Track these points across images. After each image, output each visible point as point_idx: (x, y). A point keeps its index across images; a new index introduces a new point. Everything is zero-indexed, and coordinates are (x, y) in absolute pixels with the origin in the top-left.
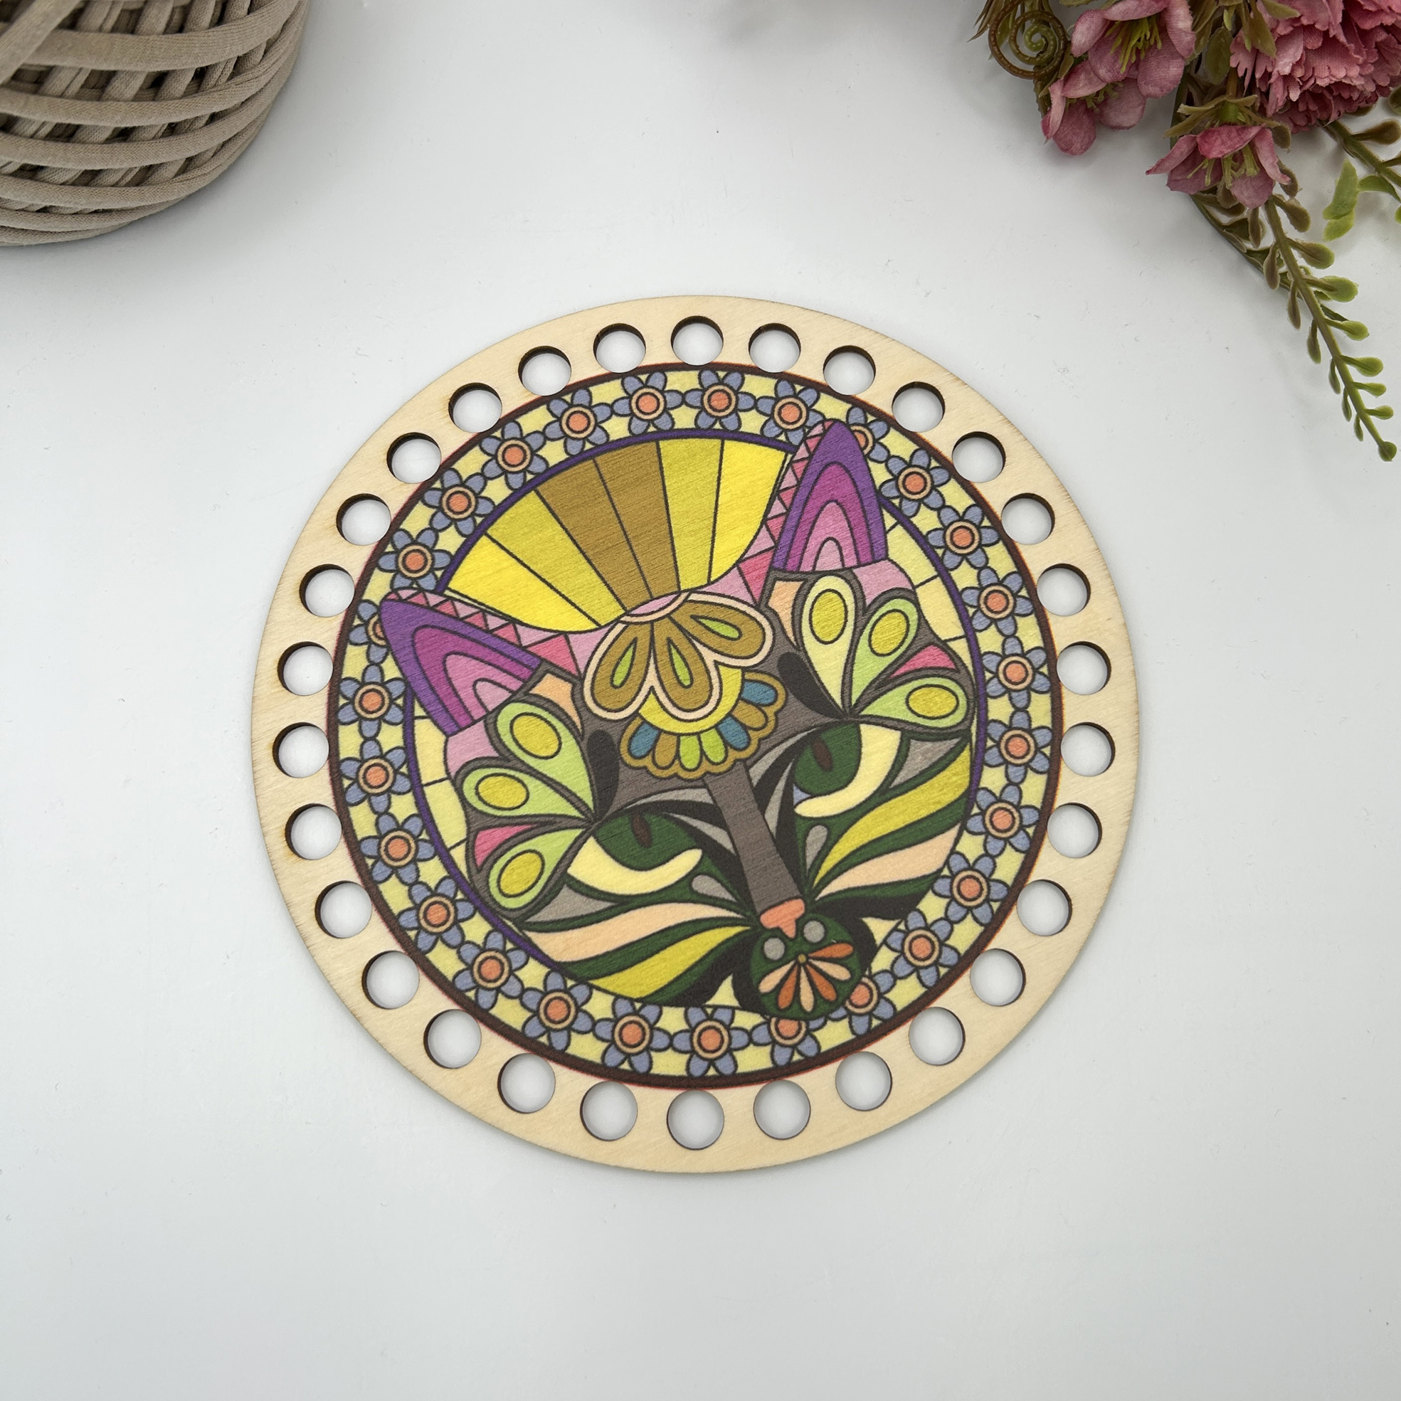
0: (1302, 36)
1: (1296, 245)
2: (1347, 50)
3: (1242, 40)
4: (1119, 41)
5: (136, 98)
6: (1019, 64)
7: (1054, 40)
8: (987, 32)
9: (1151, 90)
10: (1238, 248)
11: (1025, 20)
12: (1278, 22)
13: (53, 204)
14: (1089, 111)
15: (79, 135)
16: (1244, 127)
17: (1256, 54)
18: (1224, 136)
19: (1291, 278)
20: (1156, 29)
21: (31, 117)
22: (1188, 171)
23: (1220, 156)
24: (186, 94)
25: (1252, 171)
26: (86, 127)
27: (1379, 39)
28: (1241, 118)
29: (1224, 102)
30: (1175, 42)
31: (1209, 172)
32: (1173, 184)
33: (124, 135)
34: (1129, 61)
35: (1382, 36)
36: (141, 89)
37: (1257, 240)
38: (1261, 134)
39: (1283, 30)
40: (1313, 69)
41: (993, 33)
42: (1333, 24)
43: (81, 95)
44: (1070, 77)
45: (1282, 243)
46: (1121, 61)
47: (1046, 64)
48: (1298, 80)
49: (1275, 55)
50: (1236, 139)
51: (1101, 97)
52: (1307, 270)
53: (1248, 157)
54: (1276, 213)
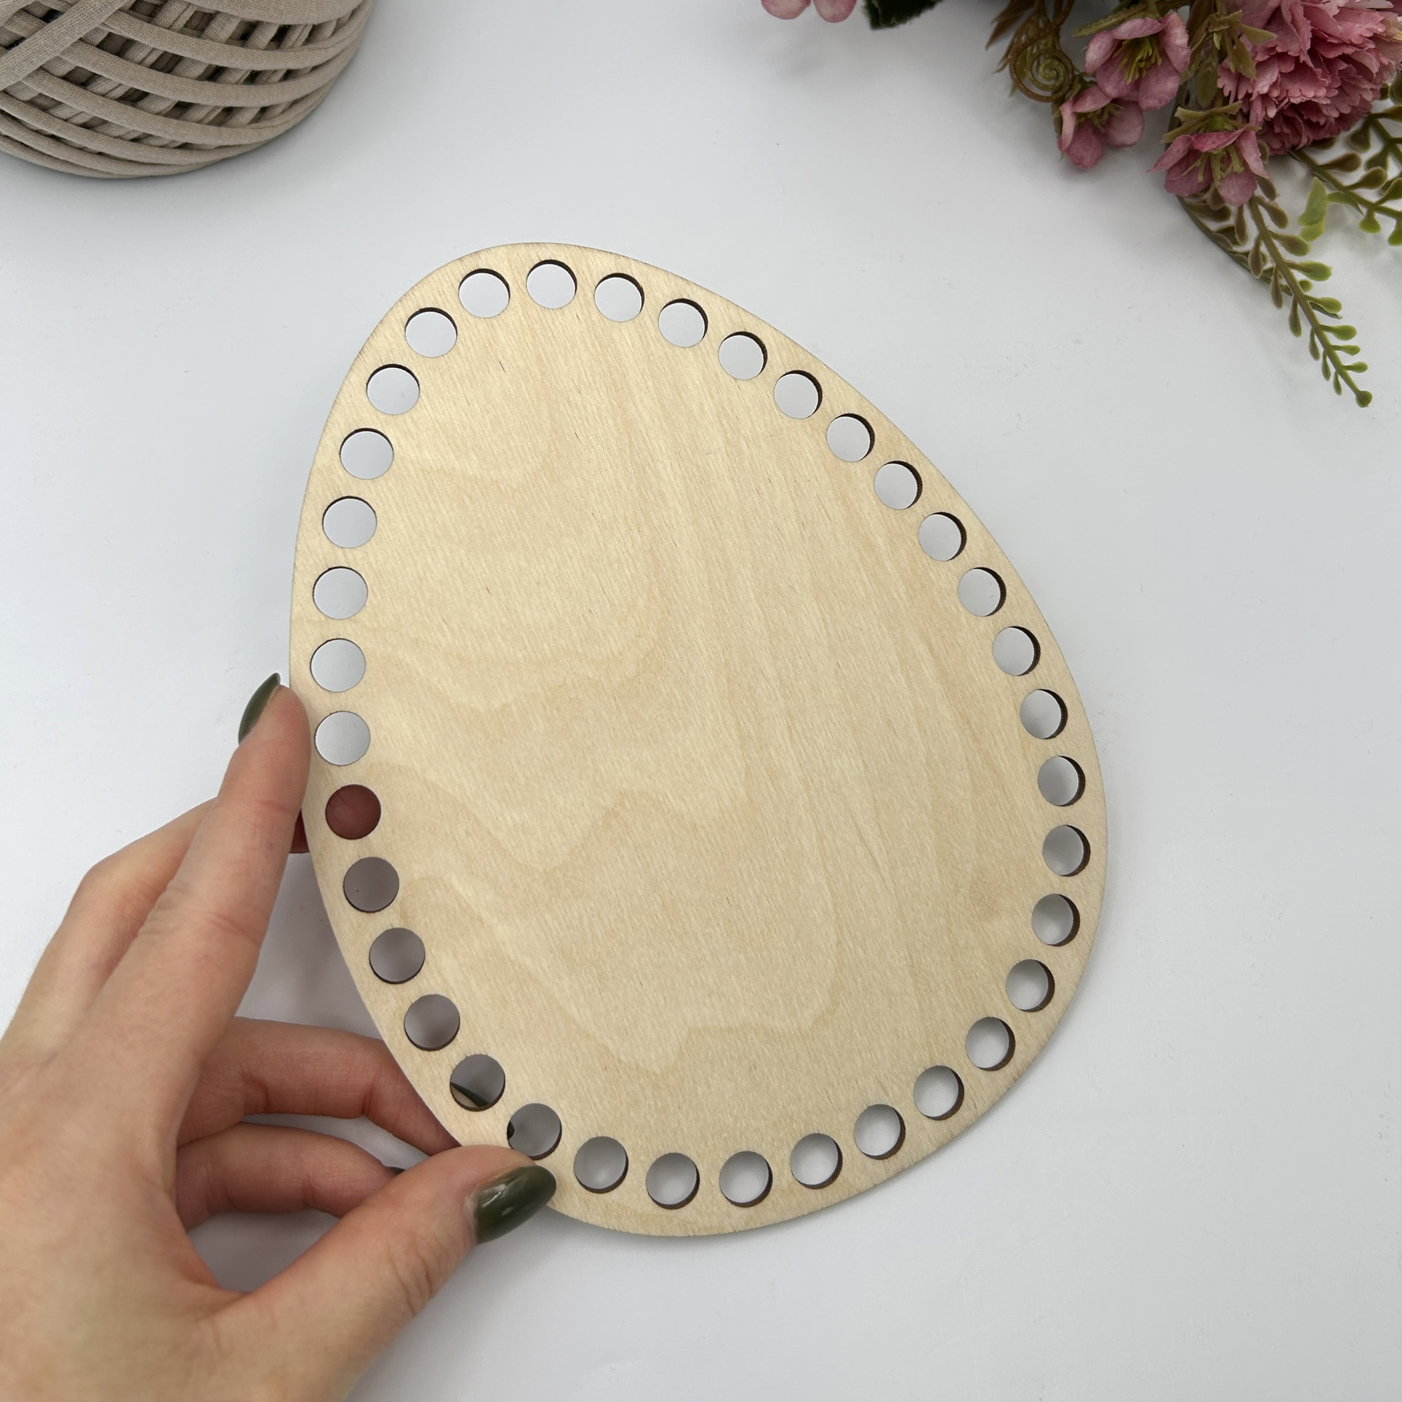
0: (1277, 63)
1: (1277, 236)
2: (1314, 74)
3: (1227, 66)
4: (1125, 62)
8: (1008, 67)
9: (1150, 104)
11: (1040, 56)
12: (1256, 53)
14: (1096, 132)
17: (1240, 78)
20: (1156, 49)
22: (1183, 172)
23: (1212, 150)
24: (269, 47)
25: (1238, 169)
27: (1341, 68)
30: (1172, 60)
31: (1202, 170)
32: (1169, 186)
33: (214, 76)
34: (1132, 79)
35: (1344, 66)
38: (1245, 133)
39: (1261, 58)
40: (1287, 91)
41: (1014, 65)
42: (1303, 52)
43: (185, 29)
44: (1078, 98)
45: (1265, 235)
46: (1126, 77)
47: (1060, 88)
48: (1274, 99)
49: (1255, 78)
50: (1225, 140)
51: (1106, 116)
52: (1288, 256)
53: (1234, 156)
54: (1258, 210)
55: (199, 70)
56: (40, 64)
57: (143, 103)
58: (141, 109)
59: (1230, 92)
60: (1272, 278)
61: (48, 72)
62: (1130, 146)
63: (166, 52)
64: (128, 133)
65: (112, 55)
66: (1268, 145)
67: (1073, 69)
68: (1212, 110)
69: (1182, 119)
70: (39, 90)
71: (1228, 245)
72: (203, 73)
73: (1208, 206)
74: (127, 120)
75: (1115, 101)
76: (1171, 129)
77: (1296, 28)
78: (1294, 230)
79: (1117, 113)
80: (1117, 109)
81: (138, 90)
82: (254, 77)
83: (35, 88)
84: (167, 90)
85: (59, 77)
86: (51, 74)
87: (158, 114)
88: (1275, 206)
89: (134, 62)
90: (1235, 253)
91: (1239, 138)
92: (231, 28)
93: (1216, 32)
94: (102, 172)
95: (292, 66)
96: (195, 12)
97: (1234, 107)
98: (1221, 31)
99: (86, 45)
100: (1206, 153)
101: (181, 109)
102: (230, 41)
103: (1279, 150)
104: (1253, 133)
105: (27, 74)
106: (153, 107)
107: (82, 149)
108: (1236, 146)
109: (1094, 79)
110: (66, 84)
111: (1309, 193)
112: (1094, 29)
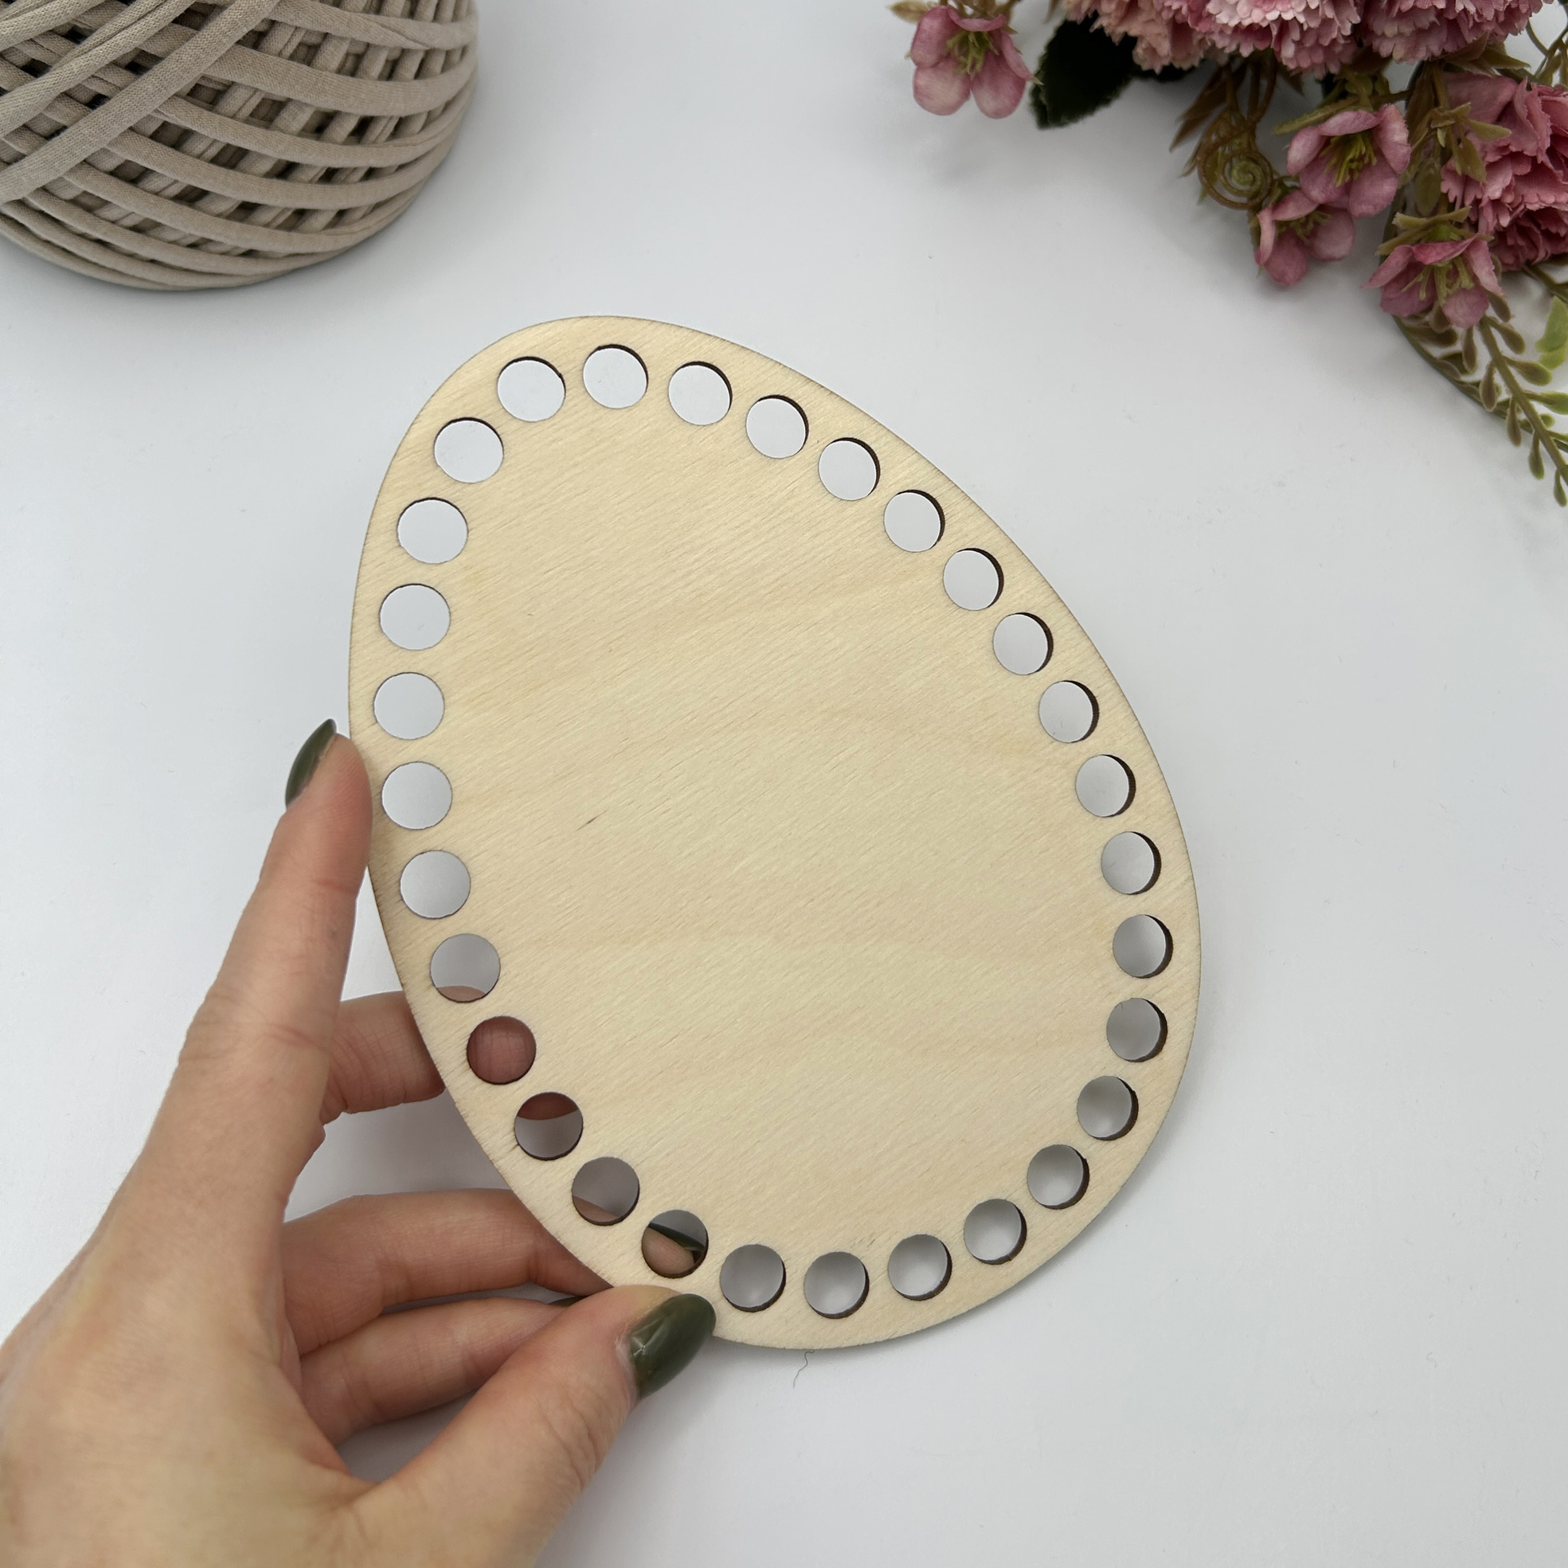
0: (1510, 164)
1: (1512, 363)
2: (1555, 176)
3: (1452, 167)
4: (1334, 161)
7: (1261, 176)
9: (1362, 210)
12: (1486, 153)
15: (244, 161)
16: (1455, 241)
17: (1467, 181)
21: (204, 132)
22: (1403, 287)
24: (347, 141)
25: (1466, 284)
26: (251, 153)
28: (1455, 237)
30: (1389, 157)
31: (1424, 287)
32: (1385, 304)
33: (286, 170)
34: (1342, 182)
38: (1475, 245)
39: (1492, 158)
40: (1523, 196)
41: (1203, 167)
42: (1541, 151)
43: (251, 119)
44: (1278, 204)
45: (1498, 361)
46: (1334, 180)
47: (1256, 194)
48: (1508, 206)
49: (1486, 182)
50: (1451, 251)
51: (1311, 226)
52: (1526, 386)
53: (1462, 269)
54: (1490, 332)
55: (266, 166)
56: (85, 157)
57: (202, 203)
58: (200, 209)
59: (1456, 198)
60: (1508, 411)
61: (94, 167)
62: (1340, 259)
63: (228, 145)
64: (185, 237)
65: (166, 147)
66: (1500, 259)
67: (1272, 172)
68: (1437, 217)
69: (1400, 225)
70: (83, 187)
71: (1455, 374)
72: (272, 170)
73: (1431, 329)
74: (184, 222)
75: (1322, 208)
76: (1386, 239)
77: (1533, 125)
78: (1532, 356)
79: (1324, 222)
80: (1324, 217)
81: (196, 188)
82: (330, 176)
83: (79, 185)
84: (230, 187)
85: (106, 172)
86: (97, 169)
87: (219, 215)
88: (1509, 328)
89: (191, 156)
90: (1462, 383)
91: (1468, 249)
92: (304, 118)
93: (1440, 128)
94: (154, 283)
95: (374, 163)
96: (263, 99)
97: (1462, 213)
98: (1445, 126)
99: (136, 135)
100: (1429, 265)
101: (246, 210)
102: (304, 132)
103: (1512, 265)
104: (1485, 243)
105: (69, 168)
106: (212, 207)
107: (132, 256)
108: (1465, 259)
109: (1297, 185)
110: (113, 181)
111: (1548, 315)
112: (1297, 124)
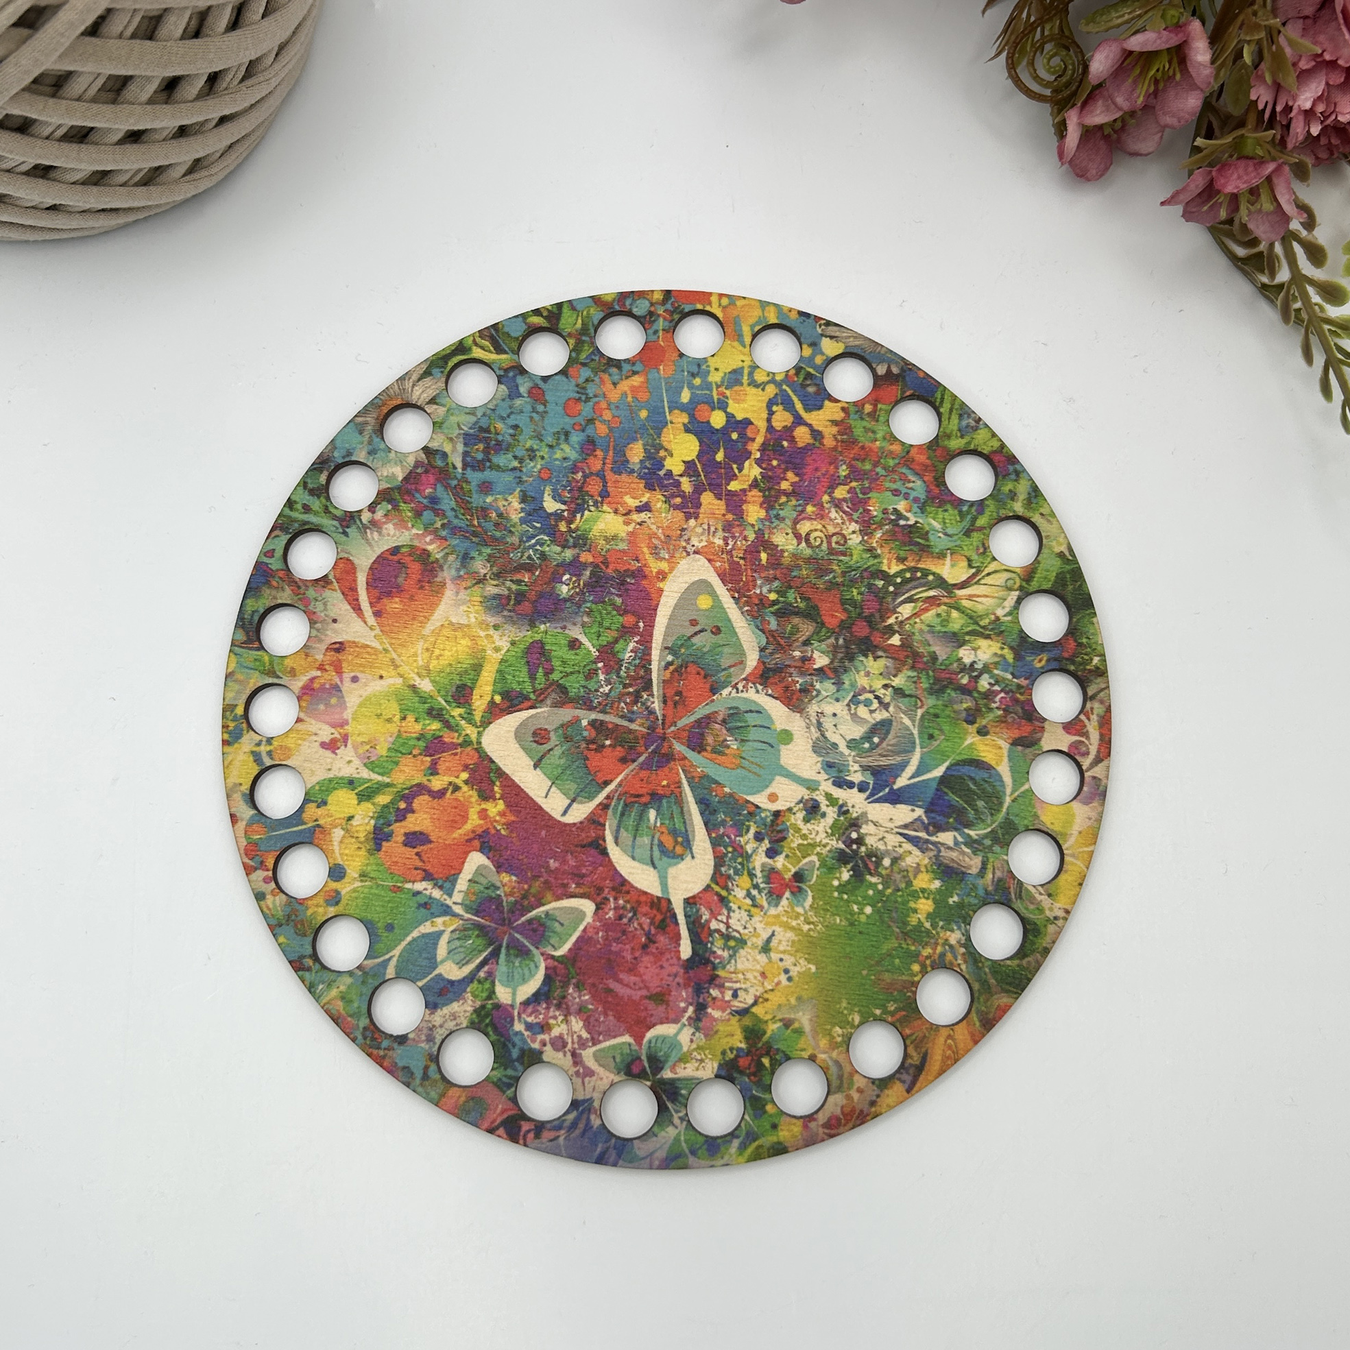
0: (1324, 72)
1: (1312, 282)
3: (1263, 73)
4: (1137, 71)
5: (151, 101)
6: (1035, 87)
7: (1073, 64)
8: (1004, 54)
9: (1168, 120)
10: (1253, 281)
11: (1045, 43)
12: (1301, 56)
13: (63, 203)
14: (1106, 138)
15: (92, 137)
16: (1261, 162)
17: (1278, 88)
18: (1241, 171)
19: (1304, 315)
20: (1175, 60)
21: (49, 119)
22: (1204, 203)
23: (1235, 191)
24: (199, 97)
25: (1267, 206)
26: (100, 129)
28: (1260, 152)
29: (1243, 135)
30: (1194, 74)
31: (1225, 205)
32: (1188, 215)
33: (135, 137)
34: (1147, 90)
36: (155, 92)
37: (1273, 275)
38: (1277, 170)
39: (1304, 65)
40: (1335, 104)
41: (1011, 53)
43: (97, 98)
44: (1087, 104)
45: (1297, 279)
46: (1139, 89)
47: (1063, 89)
48: (1319, 115)
49: (1296, 89)
50: (1254, 176)
51: (1118, 123)
53: (1266, 193)
54: (1292, 248)
59: (1266, 104)
63: (74, 127)
69: (1203, 146)
72: (122, 139)
73: (1236, 235)
75: (1128, 115)
76: (1192, 154)
78: (1333, 271)
79: (1132, 124)
80: (1133, 119)
88: (1314, 240)
91: (1273, 173)
93: (1248, 42)
98: (1253, 40)
100: (1229, 192)
101: (100, 175)
108: (1269, 182)
